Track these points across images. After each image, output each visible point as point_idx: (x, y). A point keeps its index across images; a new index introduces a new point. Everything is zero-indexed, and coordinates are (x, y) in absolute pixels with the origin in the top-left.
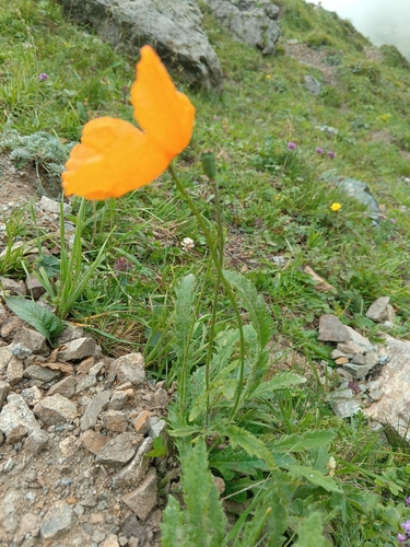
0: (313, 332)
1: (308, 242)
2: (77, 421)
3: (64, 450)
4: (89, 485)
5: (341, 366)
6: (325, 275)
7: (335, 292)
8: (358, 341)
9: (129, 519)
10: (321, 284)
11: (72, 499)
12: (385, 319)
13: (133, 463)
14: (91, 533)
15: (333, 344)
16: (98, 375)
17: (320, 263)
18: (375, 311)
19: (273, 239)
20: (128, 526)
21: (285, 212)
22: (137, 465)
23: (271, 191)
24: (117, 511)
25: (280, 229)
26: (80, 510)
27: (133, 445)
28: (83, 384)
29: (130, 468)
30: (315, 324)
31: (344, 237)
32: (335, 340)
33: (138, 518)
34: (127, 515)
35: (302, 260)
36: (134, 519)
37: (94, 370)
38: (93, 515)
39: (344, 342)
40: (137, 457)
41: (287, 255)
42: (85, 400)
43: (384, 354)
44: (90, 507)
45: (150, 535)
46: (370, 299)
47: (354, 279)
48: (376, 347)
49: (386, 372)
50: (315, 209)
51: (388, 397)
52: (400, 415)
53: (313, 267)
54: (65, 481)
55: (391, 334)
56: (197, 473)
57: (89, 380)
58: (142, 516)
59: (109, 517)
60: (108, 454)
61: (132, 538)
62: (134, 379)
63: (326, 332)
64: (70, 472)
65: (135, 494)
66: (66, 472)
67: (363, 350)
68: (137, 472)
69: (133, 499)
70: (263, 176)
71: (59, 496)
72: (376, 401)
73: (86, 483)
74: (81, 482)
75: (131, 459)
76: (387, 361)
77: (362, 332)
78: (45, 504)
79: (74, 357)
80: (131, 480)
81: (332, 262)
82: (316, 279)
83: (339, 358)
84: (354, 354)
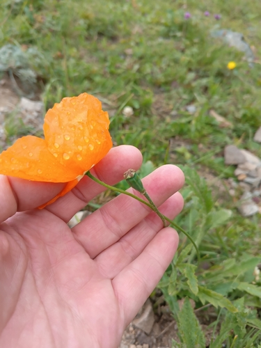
0: (220, 159)
1: (209, 91)
5: (242, 181)
6: (224, 115)
7: (232, 127)
8: (250, 161)
9: (140, 335)
10: (222, 123)
15: (236, 166)
17: (220, 107)
19: (185, 93)
20: (140, 338)
21: (190, 70)
23: (178, 55)
24: (132, 331)
25: (189, 85)
30: (222, 154)
32: (236, 162)
34: (139, 332)
35: (207, 107)
36: (143, 334)
39: (242, 164)
47: (245, 116)
53: (216, 109)
59: (128, 335)
61: (144, 344)
63: (230, 159)
65: (141, 320)
67: (255, 166)
70: (170, 43)
82: (219, 119)
83: (239, 175)
84: (250, 171)
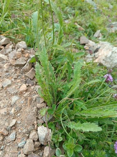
0: (78, 42)
1: (75, 15)
2: (8, 59)
3: (5, 67)
4: (15, 74)
5: (87, 50)
6: (81, 25)
7: (84, 30)
8: (91, 43)
9: (28, 80)
10: (80, 28)
11: (10, 78)
12: (99, 37)
13: (26, 64)
14: (17, 84)
15: (84, 44)
16: (12, 48)
17: (79, 21)
18: (96, 35)
19: (64, 15)
20: (28, 81)
22: (27, 65)
24: (24, 78)
25: (66, 11)
26: (13, 80)
27: (25, 60)
28: (8, 51)
29: (25, 66)
30: (79, 40)
31: (86, 13)
32: (85, 43)
33: (31, 79)
34: (27, 78)
35: (74, 21)
36: (29, 79)
37: (11, 47)
38: (17, 80)
39: (87, 43)
40: (27, 63)
41: (69, 20)
42: (9, 55)
43: (99, 46)
44: (16, 78)
45: (35, 83)
46: (95, 31)
47: (90, 25)
48: (97, 44)
49: (100, 50)
50: (77, 4)
51: (100, 56)
52: (104, 60)
53: (77, 23)
54: (7, 74)
55: (101, 41)
56: (44, 56)
57: (10, 49)
58: (32, 78)
59: (22, 80)
60: (18, 62)
61: (30, 84)
62: (23, 47)
63: (82, 42)
64: (8, 72)
65: (28, 72)
66: (7, 72)
67: (93, 45)
68: (28, 67)
69: (28, 74)
71: (6, 78)
72: (97, 58)
73: (14, 73)
74: (12, 73)
75: (25, 64)
76: (100, 47)
77: (93, 41)
78: (3, 80)
79: (4, 43)
80: (26, 69)
81: (83, 21)
82: (78, 26)
83: (86, 48)
84: (91, 46)
